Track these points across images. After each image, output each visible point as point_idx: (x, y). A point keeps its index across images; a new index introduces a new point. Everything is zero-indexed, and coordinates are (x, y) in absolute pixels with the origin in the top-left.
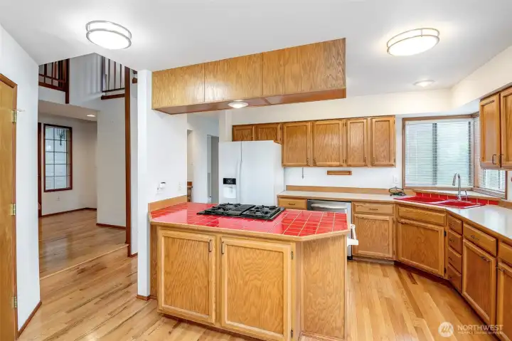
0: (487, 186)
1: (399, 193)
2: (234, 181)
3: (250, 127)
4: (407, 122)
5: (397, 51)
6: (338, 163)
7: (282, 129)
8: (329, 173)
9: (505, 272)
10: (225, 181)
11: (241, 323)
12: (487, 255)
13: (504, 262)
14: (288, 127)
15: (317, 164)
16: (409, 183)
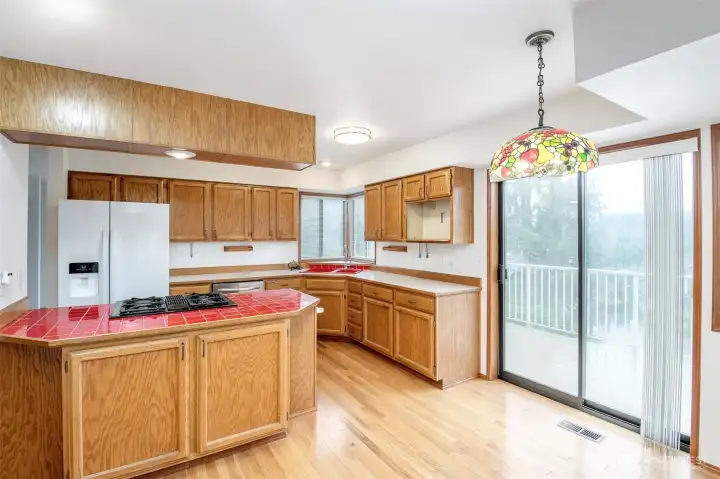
0: (356, 256)
1: (297, 267)
2: (91, 268)
3: (109, 178)
4: (303, 197)
5: (341, 140)
6: (242, 237)
7: (167, 187)
8: (226, 249)
9: (400, 311)
10: (74, 268)
11: (229, 434)
12: (386, 304)
13: (398, 304)
14: (176, 186)
15: (219, 237)
16: (305, 257)
